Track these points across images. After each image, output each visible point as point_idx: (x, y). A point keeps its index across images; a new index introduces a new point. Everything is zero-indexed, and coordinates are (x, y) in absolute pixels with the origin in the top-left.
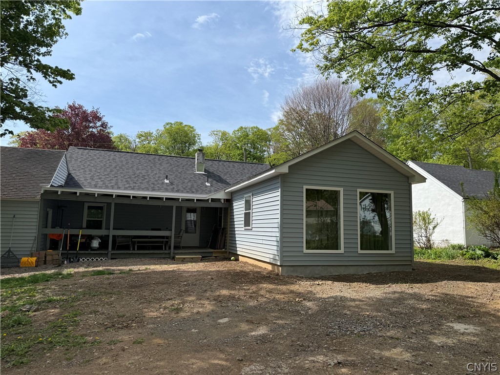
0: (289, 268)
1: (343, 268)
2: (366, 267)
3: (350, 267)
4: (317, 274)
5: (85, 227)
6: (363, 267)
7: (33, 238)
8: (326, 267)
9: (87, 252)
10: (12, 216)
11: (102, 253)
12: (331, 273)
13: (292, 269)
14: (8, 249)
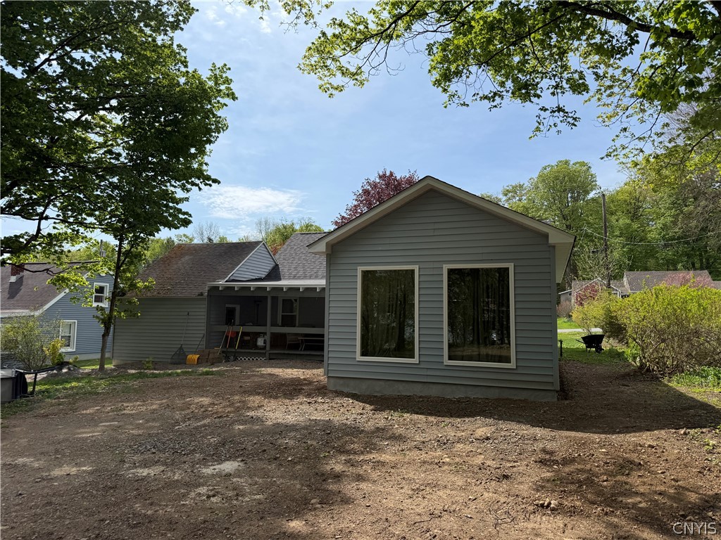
0: (338, 380)
1: (420, 386)
2: (459, 387)
3: (431, 386)
4: (377, 392)
5: (280, 324)
6: (454, 387)
7: (202, 335)
8: (391, 382)
9: (252, 351)
10: (187, 313)
11: (261, 353)
12: (399, 392)
13: (341, 382)
14: (179, 346)
